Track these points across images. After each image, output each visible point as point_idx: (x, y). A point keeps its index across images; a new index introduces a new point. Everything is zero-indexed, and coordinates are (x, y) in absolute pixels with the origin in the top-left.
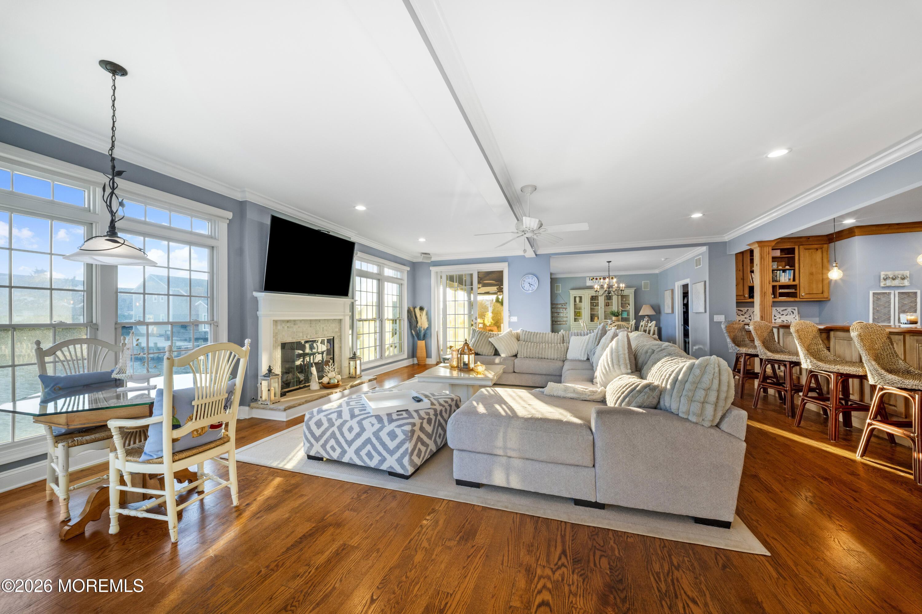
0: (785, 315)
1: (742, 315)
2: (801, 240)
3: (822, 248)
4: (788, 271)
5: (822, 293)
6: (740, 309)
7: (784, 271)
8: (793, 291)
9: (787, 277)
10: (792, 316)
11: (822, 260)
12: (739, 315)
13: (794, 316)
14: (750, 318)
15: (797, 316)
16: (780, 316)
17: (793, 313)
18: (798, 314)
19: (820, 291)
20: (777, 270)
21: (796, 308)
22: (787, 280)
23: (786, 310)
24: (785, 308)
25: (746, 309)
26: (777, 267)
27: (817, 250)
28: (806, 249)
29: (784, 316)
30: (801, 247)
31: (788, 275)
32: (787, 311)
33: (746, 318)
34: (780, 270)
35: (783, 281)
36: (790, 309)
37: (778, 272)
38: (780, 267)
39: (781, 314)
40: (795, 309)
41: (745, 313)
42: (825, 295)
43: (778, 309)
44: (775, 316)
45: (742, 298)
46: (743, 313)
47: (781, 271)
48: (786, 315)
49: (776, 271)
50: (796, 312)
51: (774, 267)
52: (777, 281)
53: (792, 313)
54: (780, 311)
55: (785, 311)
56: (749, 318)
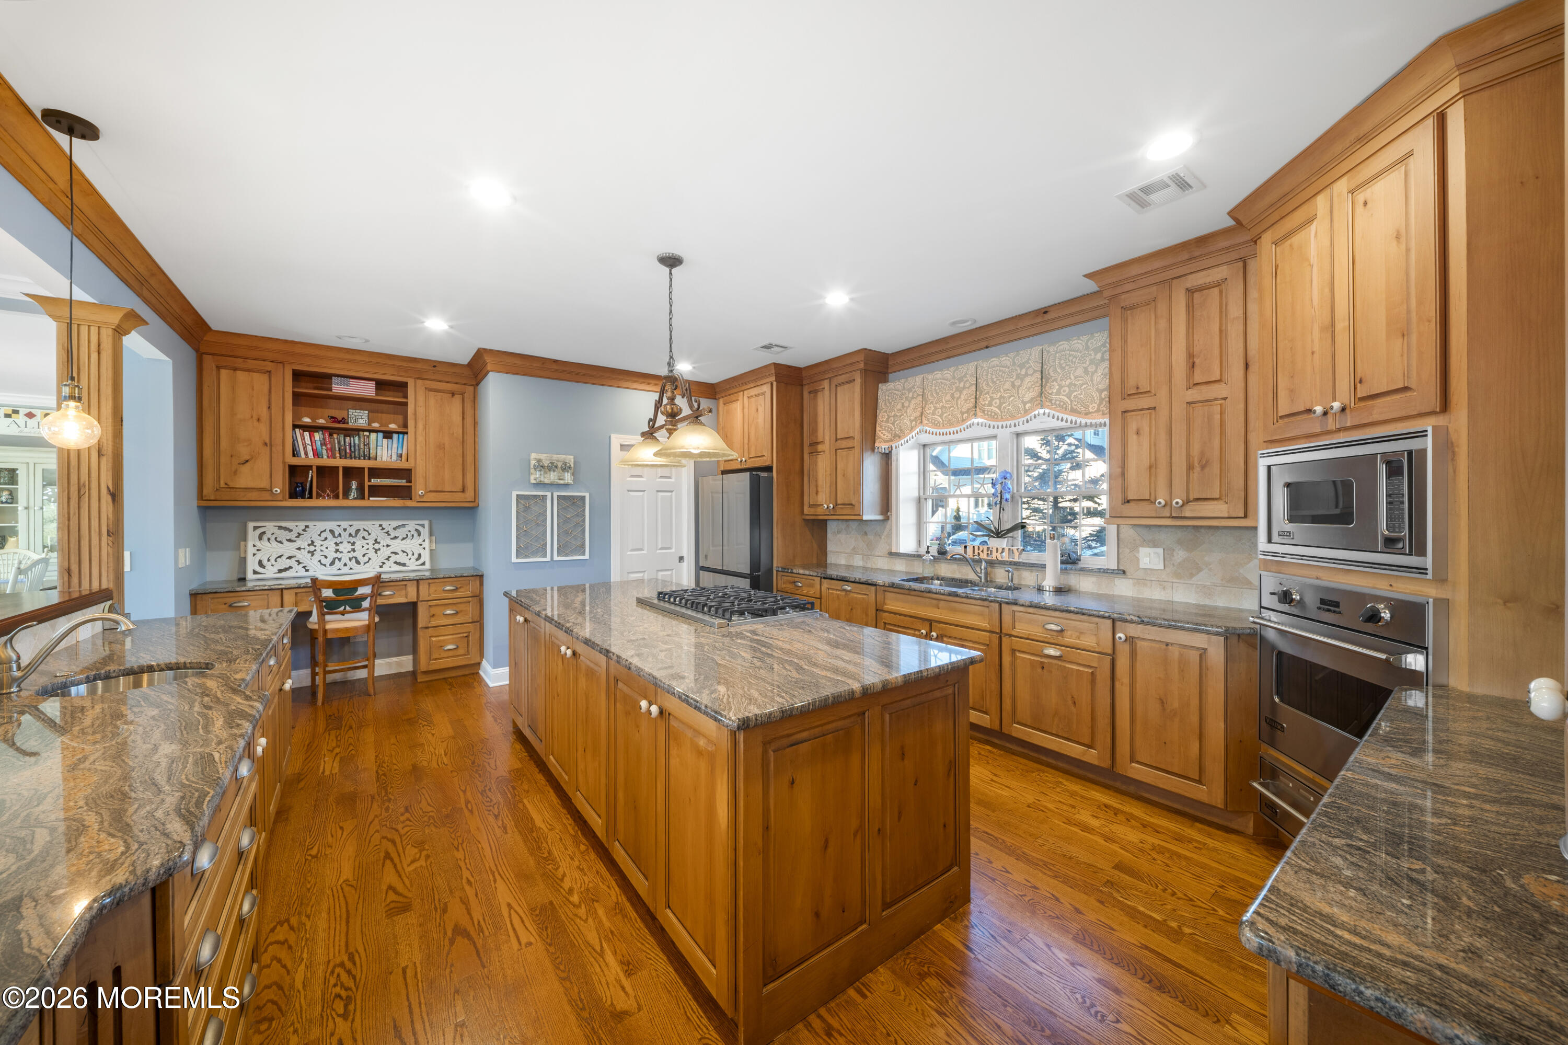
0: (401, 538)
1: (290, 540)
2: (419, 366)
3: (462, 394)
4: (395, 436)
5: (463, 491)
6: (283, 524)
7: (388, 435)
8: (403, 482)
9: (394, 451)
10: (417, 540)
11: (463, 418)
12: (281, 542)
13: (420, 541)
14: (312, 548)
15: (427, 541)
16: (390, 542)
17: (419, 535)
18: (431, 534)
19: (460, 488)
20: (370, 431)
21: (426, 523)
22: (394, 457)
23: (403, 526)
24: (401, 523)
25: (302, 525)
26: (369, 424)
27: (453, 394)
28: (431, 390)
29: (398, 541)
30: (420, 382)
31: (395, 445)
32: (407, 528)
33: (299, 549)
34: (376, 431)
35: (384, 458)
36: (412, 525)
37: (373, 436)
38: (376, 425)
39: (392, 536)
40: (423, 526)
41: (299, 535)
42: (469, 494)
43: (385, 524)
44: (376, 541)
45: (266, 496)
46: (293, 536)
47: (381, 435)
48: (404, 539)
49: (367, 433)
50: (425, 532)
51: (361, 421)
52: (369, 459)
53: (416, 534)
54: (390, 529)
55: (402, 529)
56: (308, 548)
